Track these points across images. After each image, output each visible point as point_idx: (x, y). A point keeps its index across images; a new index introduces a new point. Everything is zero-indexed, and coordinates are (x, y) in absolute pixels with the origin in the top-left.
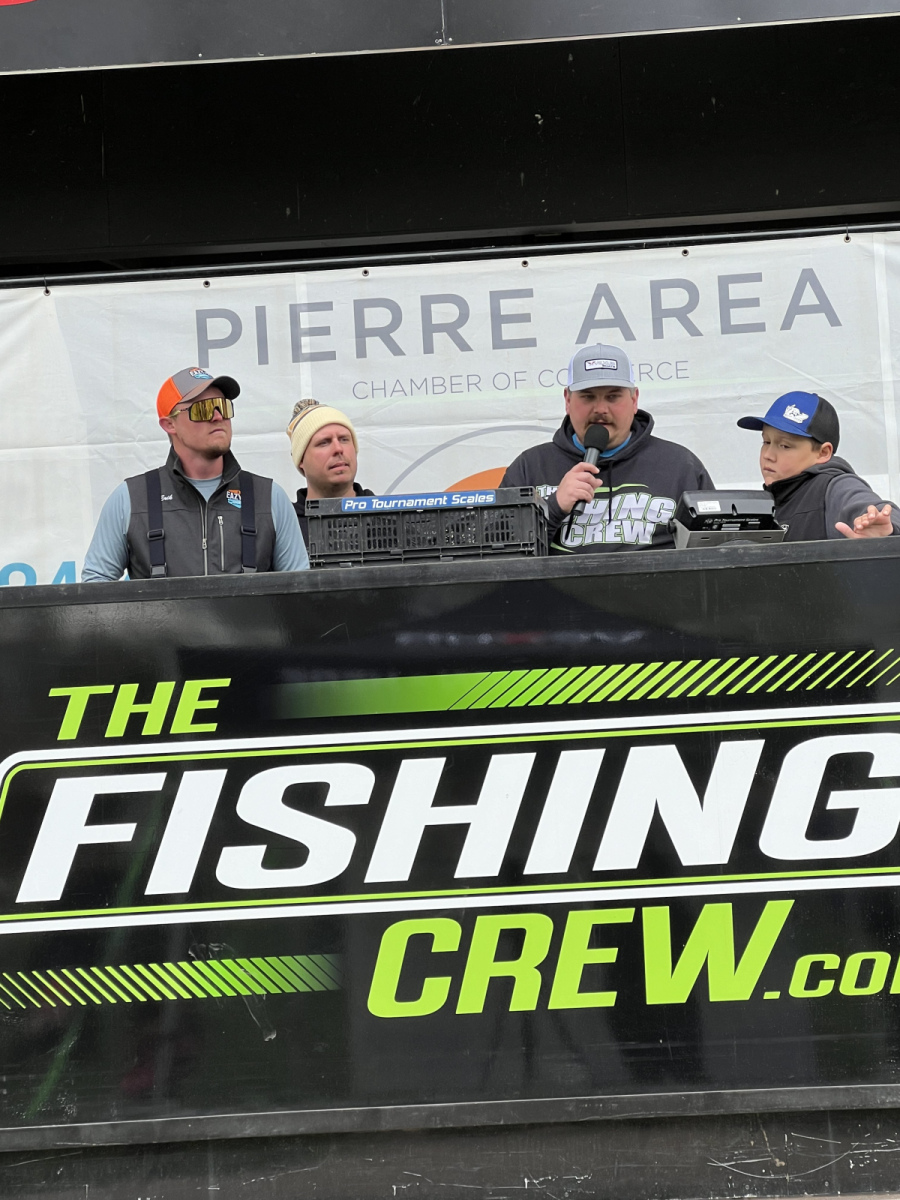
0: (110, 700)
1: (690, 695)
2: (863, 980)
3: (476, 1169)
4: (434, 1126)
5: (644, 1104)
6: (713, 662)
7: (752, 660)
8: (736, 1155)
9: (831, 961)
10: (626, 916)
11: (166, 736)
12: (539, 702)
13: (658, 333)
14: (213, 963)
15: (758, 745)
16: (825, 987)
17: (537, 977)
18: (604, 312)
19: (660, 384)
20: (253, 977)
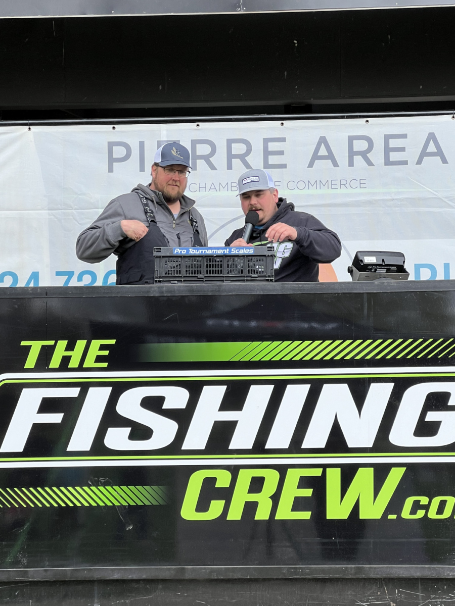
0: (52, 348)
1: (356, 358)
2: (440, 510)
3: (234, 601)
4: (213, 578)
5: (323, 570)
6: (369, 341)
7: (390, 341)
8: (370, 599)
9: (424, 500)
10: (318, 472)
11: (81, 368)
12: (277, 358)
13: (351, 164)
14: (101, 488)
15: (391, 386)
16: (420, 514)
17: (270, 502)
18: (323, 151)
19: (350, 191)
20: (121, 496)
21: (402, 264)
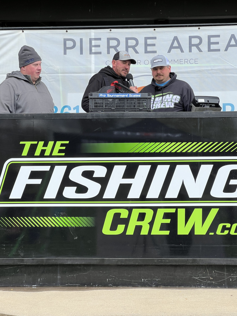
0: (36, 145)
1: (194, 152)
2: (236, 231)
3: (129, 276)
4: (119, 264)
5: (175, 261)
6: (200, 143)
7: (211, 143)
8: (200, 276)
9: (228, 225)
10: (173, 211)
11: (51, 156)
12: (153, 151)
13: (190, 51)
14: (61, 218)
15: (212, 166)
16: (226, 232)
17: (149, 226)
18: (176, 44)
19: (190, 65)
20: (71, 222)
21: (218, 103)
